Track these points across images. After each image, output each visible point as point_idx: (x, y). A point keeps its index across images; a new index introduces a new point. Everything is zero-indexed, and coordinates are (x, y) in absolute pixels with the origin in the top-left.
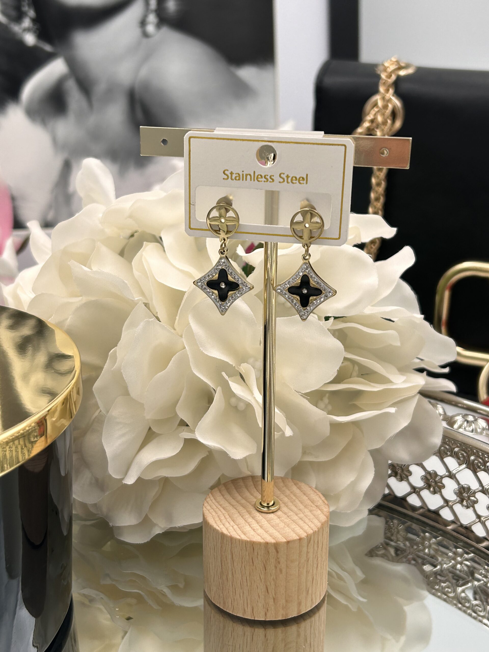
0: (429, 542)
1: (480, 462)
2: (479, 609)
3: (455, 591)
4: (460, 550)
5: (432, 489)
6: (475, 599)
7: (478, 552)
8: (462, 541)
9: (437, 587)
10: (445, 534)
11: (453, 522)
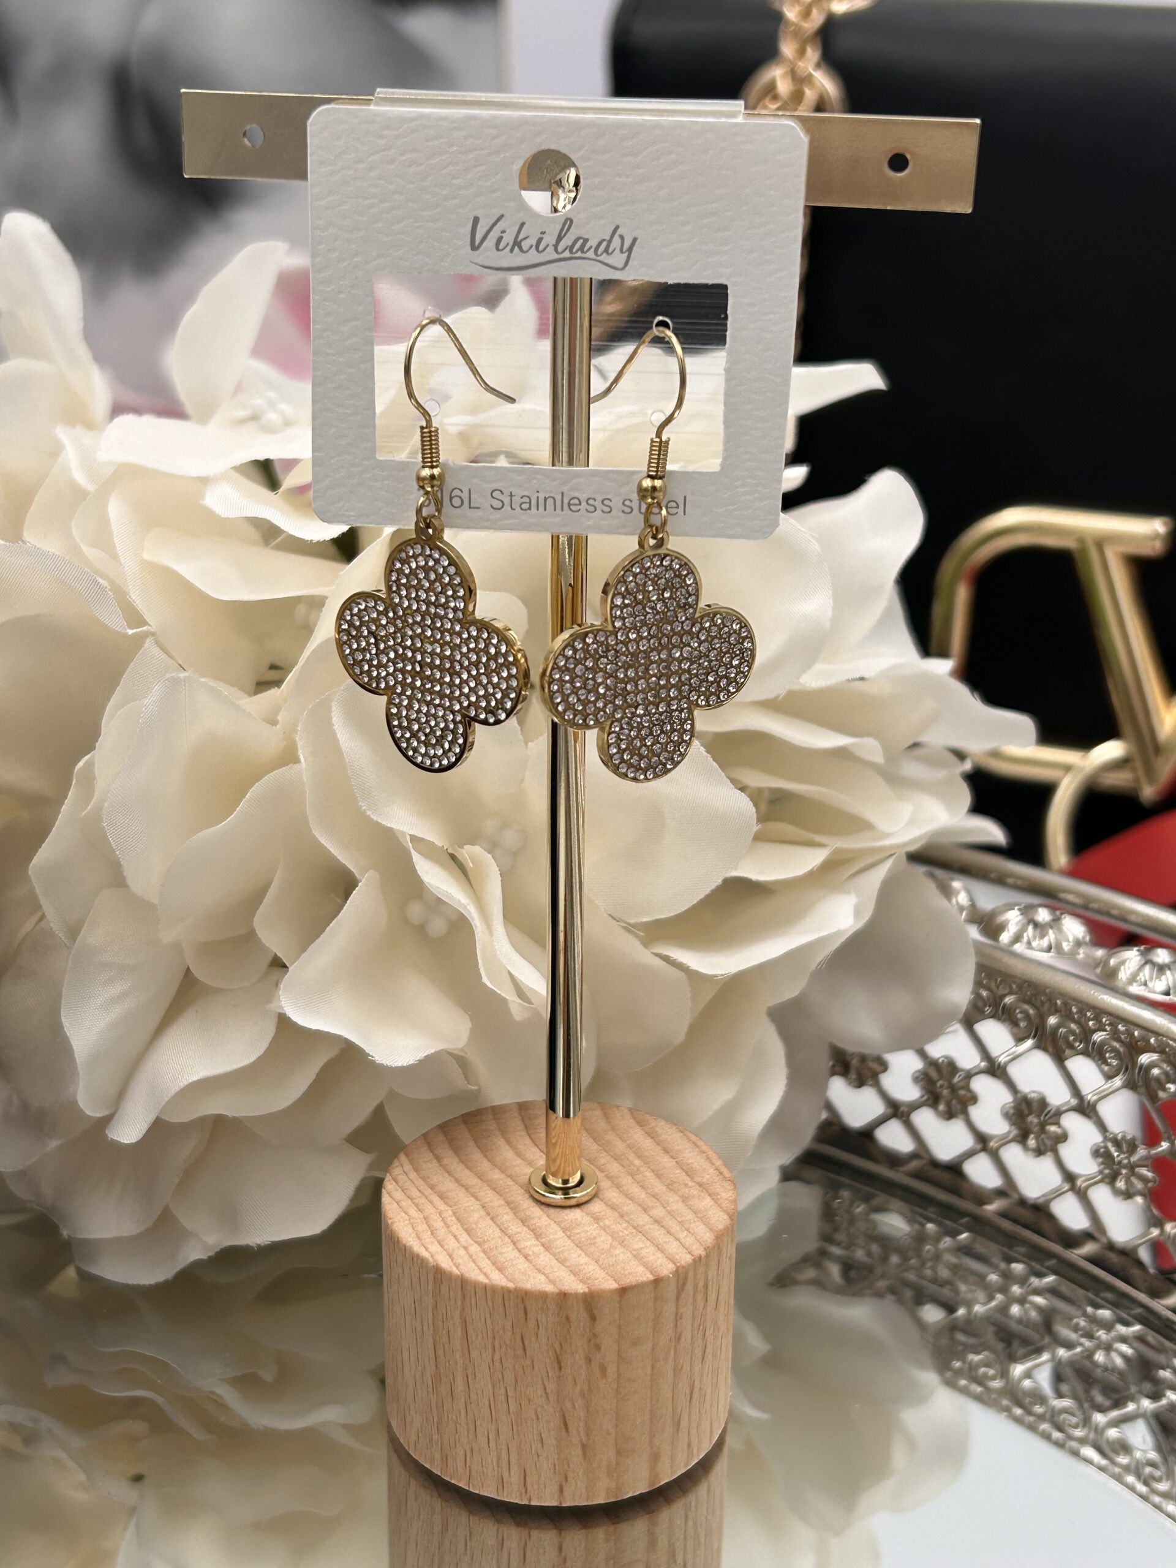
0: (935, 1247)
1: (1073, 1033)
2: (1070, 1420)
3: (1004, 1374)
4: (1018, 1267)
5: (942, 1107)
6: (1060, 1395)
7: (1068, 1270)
8: (1024, 1242)
9: (957, 1364)
10: (979, 1225)
11: (1000, 1193)
